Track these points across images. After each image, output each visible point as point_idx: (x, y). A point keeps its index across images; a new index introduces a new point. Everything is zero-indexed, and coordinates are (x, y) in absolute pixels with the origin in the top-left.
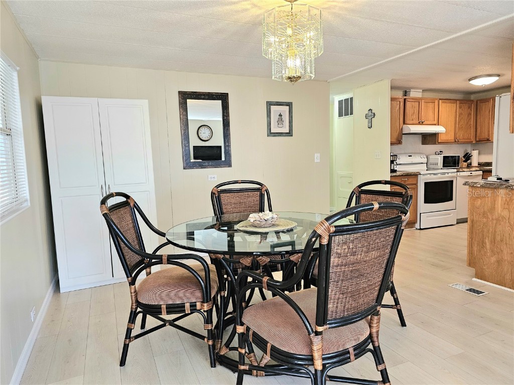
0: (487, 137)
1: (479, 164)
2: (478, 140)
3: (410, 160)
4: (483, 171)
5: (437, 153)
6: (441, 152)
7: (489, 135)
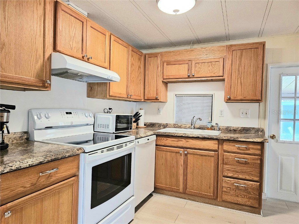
0: (155, 96)
1: (145, 125)
2: (146, 98)
3: (68, 120)
4: (156, 135)
5: (106, 111)
6: (110, 109)
7: (157, 94)
